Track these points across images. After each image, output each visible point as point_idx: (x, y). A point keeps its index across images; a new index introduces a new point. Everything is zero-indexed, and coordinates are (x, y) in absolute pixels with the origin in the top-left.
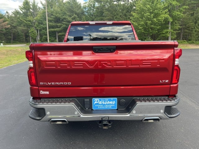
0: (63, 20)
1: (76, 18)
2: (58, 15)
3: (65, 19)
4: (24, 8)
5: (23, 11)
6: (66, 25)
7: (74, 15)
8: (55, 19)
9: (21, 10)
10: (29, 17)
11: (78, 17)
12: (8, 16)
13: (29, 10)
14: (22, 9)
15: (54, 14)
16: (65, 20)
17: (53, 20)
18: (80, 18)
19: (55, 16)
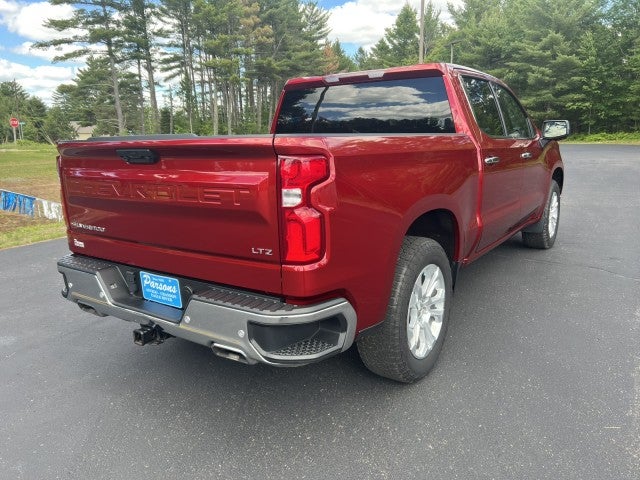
0: (509, 57)
1: (558, 44)
2: (496, 42)
3: (516, 50)
4: (399, 33)
5: (393, 44)
6: (519, 72)
7: (552, 34)
8: (484, 54)
9: (389, 40)
10: (408, 58)
11: (567, 39)
12: (361, 60)
13: (411, 36)
14: (393, 36)
15: (482, 39)
16: (517, 56)
17: (476, 61)
18: (576, 41)
19: (486, 45)
